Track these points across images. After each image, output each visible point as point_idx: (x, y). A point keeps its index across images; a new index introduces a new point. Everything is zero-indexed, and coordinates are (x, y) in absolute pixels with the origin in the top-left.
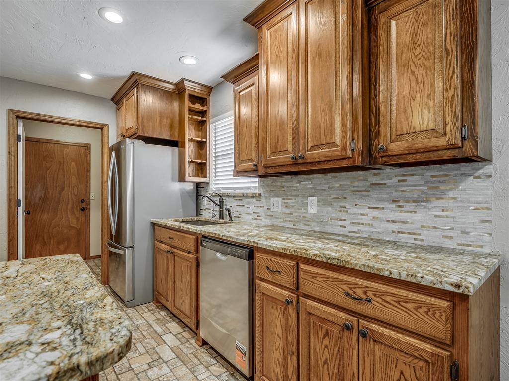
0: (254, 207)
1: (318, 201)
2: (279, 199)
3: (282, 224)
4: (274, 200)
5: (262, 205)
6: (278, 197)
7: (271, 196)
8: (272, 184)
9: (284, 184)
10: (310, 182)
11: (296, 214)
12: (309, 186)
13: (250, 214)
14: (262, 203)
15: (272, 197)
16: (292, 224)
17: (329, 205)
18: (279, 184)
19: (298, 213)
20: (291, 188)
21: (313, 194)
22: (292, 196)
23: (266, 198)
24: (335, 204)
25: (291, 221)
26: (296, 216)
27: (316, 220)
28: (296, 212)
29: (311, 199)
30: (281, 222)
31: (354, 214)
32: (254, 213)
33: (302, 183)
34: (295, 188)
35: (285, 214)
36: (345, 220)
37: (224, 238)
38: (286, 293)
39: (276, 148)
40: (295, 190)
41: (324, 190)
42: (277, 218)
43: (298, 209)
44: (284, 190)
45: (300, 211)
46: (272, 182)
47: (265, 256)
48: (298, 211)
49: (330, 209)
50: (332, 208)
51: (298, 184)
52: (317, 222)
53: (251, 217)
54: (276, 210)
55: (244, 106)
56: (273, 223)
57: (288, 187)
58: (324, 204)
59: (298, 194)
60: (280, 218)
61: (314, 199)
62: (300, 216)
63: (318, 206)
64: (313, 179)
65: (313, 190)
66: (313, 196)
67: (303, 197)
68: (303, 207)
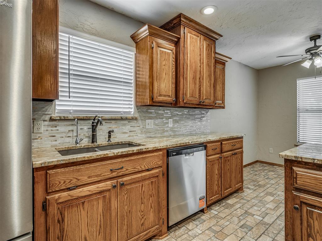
0: (131, 127)
1: (173, 121)
2: (152, 121)
3: (153, 136)
4: (148, 121)
5: (138, 125)
6: (151, 119)
7: (146, 118)
8: (147, 111)
10: (169, 111)
11: (162, 128)
12: (168, 113)
13: (127, 133)
14: (139, 124)
15: (147, 119)
19: (163, 127)
20: (160, 114)
22: (160, 118)
23: (142, 120)
26: (162, 130)
28: (162, 127)
30: (153, 134)
32: (130, 131)
33: (165, 111)
34: (161, 114)
38: (218, 156)
40: (162, 115)
41: (175, 115)
42: (150, 133)
43: (163, 125)
45: (165, 126)
46: (147, 110)
47: (211, 145)
48: (163, 126)
49: (177, 124)
51: (163, 112)
52: (172, 131)
53: (127, 135)
54: (150, 127)
55: (164, 59)
56: (147, 136)
57: (158, 113)
58: (176, 122)
59: (163, 117)
60: (153, 132)
61: (171, 120)
62: (164, 129)
63: (173, 123)
64: (171, 109)
65: (171, 115)
66: (171, 118)
67: (166, 119)
68: (166, 124)
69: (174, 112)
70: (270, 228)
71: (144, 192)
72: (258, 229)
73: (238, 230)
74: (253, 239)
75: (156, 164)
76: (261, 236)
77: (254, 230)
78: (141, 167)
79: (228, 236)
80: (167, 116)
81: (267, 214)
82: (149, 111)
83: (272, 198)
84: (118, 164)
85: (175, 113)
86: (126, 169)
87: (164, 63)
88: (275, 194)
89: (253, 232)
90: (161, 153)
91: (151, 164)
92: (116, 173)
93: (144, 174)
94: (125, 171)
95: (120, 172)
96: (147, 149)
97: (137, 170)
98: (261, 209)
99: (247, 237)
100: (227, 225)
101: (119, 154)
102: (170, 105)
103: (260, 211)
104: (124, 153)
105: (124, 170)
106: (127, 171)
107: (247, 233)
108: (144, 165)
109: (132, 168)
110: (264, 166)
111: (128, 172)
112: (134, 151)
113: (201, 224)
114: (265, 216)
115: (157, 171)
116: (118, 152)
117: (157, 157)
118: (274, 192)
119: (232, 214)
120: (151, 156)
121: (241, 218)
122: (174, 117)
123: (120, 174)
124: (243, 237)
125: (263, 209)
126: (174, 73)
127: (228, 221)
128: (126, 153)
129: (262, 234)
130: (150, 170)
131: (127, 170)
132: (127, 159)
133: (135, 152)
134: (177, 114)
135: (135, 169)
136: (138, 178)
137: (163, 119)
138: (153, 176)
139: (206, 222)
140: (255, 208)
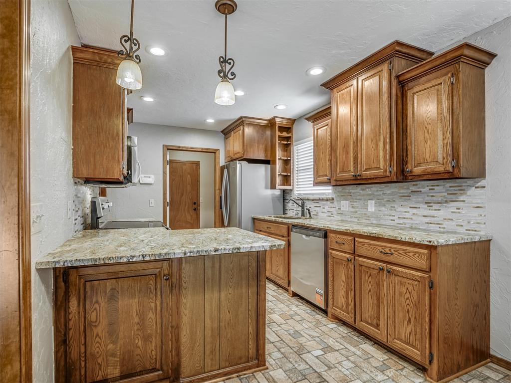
0: (329, 207)
1: (375, 203)
2: (347, 202)
3: (349, 220)
4: (343, 202)
5: (334, 206)
6: (346, 200)
7: (341, 199)
9: (350, 191)
10: (370, 190)
12: (369, 193)
13: (326, 213)
14: (335, 205)
16: (357, 219)
17: (383, 206)
18: (347, 191)
19: (360, 211)
20: (356, 194)
21: (372, 198)
22: (356, 199)
23: (338, 201)
24: (387, 205)
25: (356, 217)
26: (360, 214)
27: (374, 216)
28: (359, 211)
29: (370, 202)
30: (349, 218)
31: (400, 212)
32: (328, 211)
34: (359, 194)
35: (352, 212)
36: (394, 216)
37: (308, 225)
38: (347, 256)
39: (343, 169)
41: (380, 195)
42: (346, 215)
43: (361, 209)
44: (351, 196)
45: (363, 210)
46: (342, 190)
47: (334, 235)
48: (361, 210)
49: (383, 208)
50: (385, 208)
53: (326, 215)
54: (345, 210)
55: (321, 139)
56: (343, 219)
58: (380, 205)
60: (348, 215)
61: (373, 202)
63: (375, 206)
64: (372, 187)
66: (372, 200)
87: (321, 143)
122: (377, 198)
126: (330, 149)
134: (383, 193)
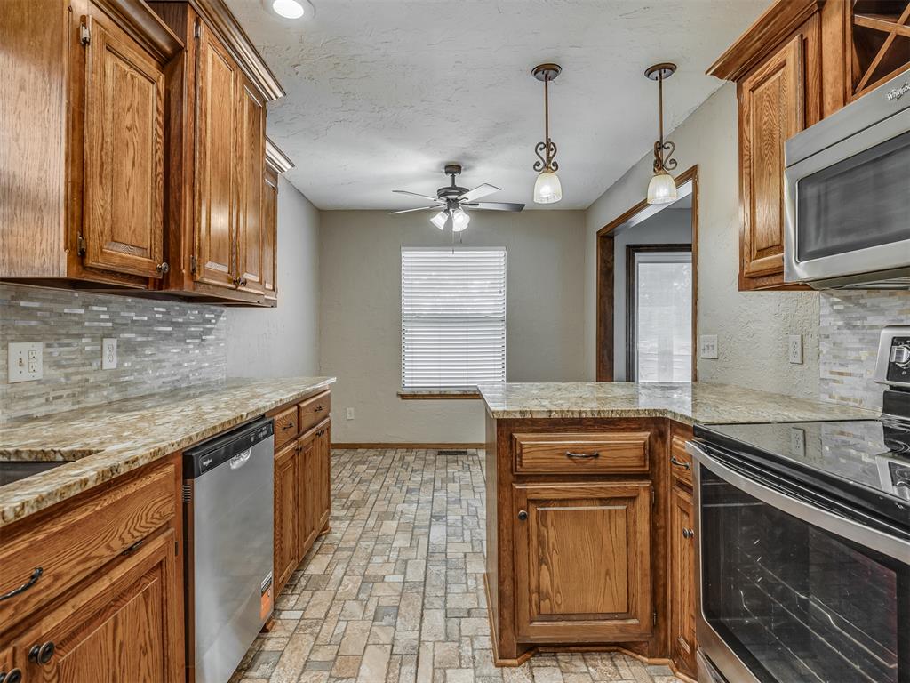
1: (118, 346)
2: (39, 347)
3: (42, 411)
4: (19, 349)
6: (31, 340)
7: (9, 338)
8: (13, 303)
10: (105, 309)
11: (79, 377)
12: (102, 317)
15: (12, 341)
16: (70, 401)
17: (131, 352)
19: (81, 373)
20: (69, 318)
21: (110, 332)
22: (68, 336)
25: (68, 396)
26: (79, 381)
28: (78, 373)
29: (107, 342)
30: (40, 406)
33: (90, 308)
34: (76, 319)
40: (77, 323)
41: (125, 325)
43: (83, 365)
45: (87, 368)
46: (13, 298)
47: (281, 416)
48: (81, 369)
49: (133, 357)
50: (137, 356)
51: (82, 311)
52: (116, 384)
54: (29, 377)
55: (128, 104)
56: (15, 415)
57: (60, 315)
58: (127, 349)
59: (84, 331)
60: (39, 396)
61: (115, 342)
62: (87, 380)
63: (119, 354)
64: (111, 302)
65: (110, 324)
66: (109, 336)
67: (93, 338)
68: (94, 359)
69: (122, 314)
70: (428, 589)
71: (121, 644)
72: (410, 604)
73: (374, 629)
74: (413, 631)
75: (158, 516)
76: (422, 615)
77: (403, 609)
78: (109, 547)
79: (363, 655)
80: (98, 328)
81: (406, 562)
82: (23, 304)
83: (394, 524)
84: (16, 567)
85: (124, 317)
86: (54, 575)
87: (127, 120)
88: (394, 513)
89: (405, 617)
90: (170, 469)
91: (143, 523)
92: (10, 611)
93: (118, 573)
94: (48, 587)
95: (26, 602)
96: (134, 461)
97: (93, 565)
98: (389, 556)
99: (400, 633)
100: (345, 631)
101: (28, 512)
102: (142, 287)
103: (388, 562)
104: (50, 503)
105: (45, 581)
106: (59, 583)
107: (395, 627)
108: (119, 534)
109: (78, 563)
110: (338, 455)
111: (62, 586)
112: (86, 482)
113: (274, 667)
114: (406, 569)
115: (159, 542)
116: (23, 506)
117: (161, 487)
118: (391, 510)
119: (338, 597)
120: (143, 490)
121: (363, 596)
122: (123, 331)
123: (29, 609)
124: (394, 639)
125: (394, 555)
126: (160, 169)
127: (339, 620)
128: (58, 500)
129: (422, 610)
130: (138, 549)
131: (57, 577)
132: (55, 530)
133: (91, 485)
134: (133, 321)
135: (88, 564)
136: (102, 595)
137: (84, 340)
138: (150, 567)
139: (287, 654)
140: (377, 559)
